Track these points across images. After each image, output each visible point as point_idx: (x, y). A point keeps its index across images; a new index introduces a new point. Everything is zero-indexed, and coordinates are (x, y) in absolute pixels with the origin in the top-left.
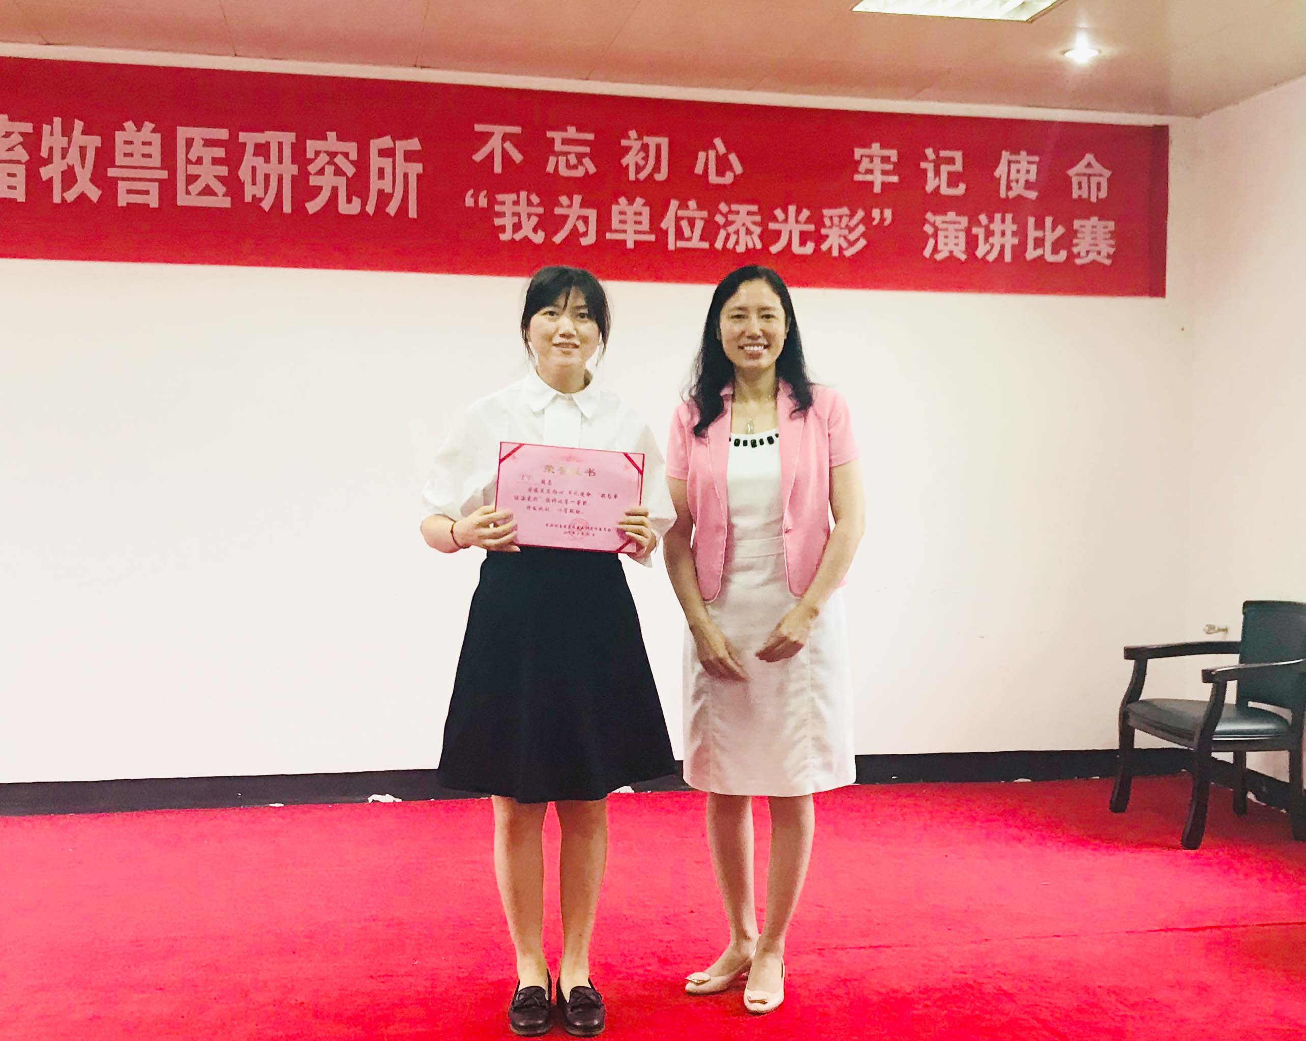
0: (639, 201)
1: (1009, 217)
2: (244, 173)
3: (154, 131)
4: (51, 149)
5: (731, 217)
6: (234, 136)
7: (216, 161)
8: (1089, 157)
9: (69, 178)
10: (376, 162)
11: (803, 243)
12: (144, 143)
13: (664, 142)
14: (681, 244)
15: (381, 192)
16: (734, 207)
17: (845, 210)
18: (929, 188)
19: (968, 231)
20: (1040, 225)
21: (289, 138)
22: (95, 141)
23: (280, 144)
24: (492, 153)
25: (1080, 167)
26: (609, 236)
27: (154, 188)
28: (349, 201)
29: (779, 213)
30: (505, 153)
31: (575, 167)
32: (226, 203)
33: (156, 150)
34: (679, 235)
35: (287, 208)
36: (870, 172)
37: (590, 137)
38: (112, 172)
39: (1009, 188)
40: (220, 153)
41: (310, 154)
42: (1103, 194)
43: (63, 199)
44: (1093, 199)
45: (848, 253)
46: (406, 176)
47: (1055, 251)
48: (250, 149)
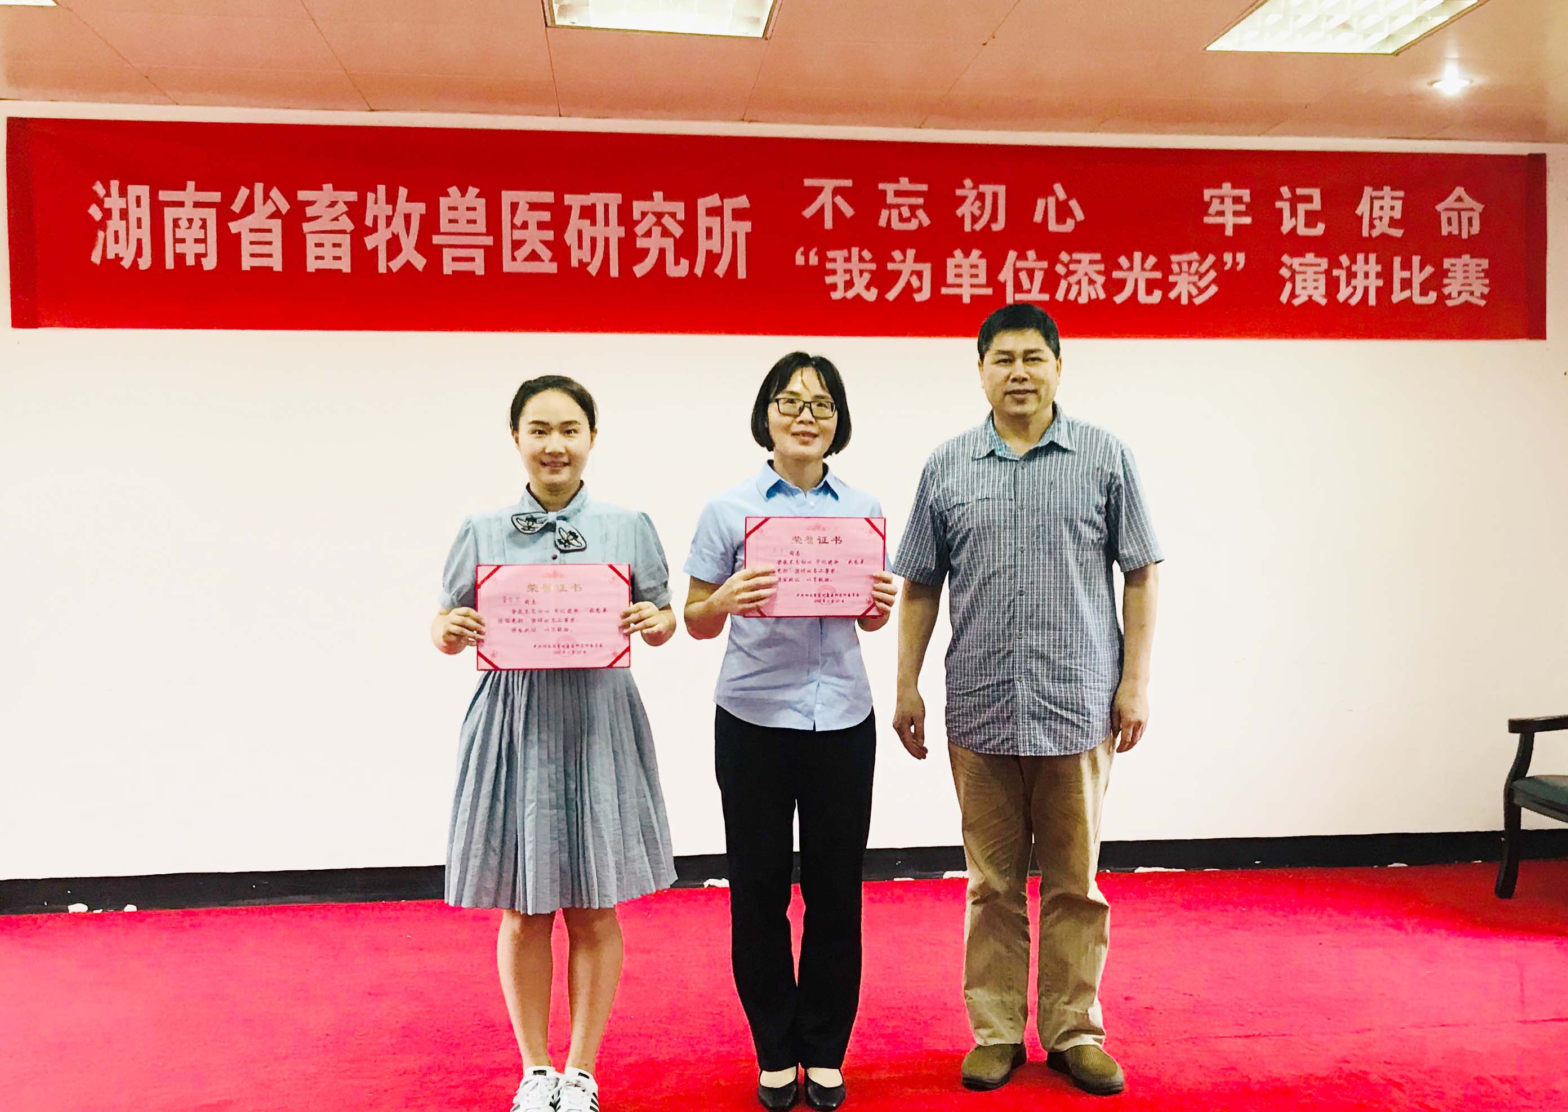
0: (976, 253)
1: (1372, 257)
2: (570, 237)
3: (478, 196)
4: (376, 218)
5: (1072, 267)
6: (559, 198)
7: (541, 226)
8: (1459, 191)
9: (394, 247)
10: (703, 221)
11: (1149, 292)
12: (469, 209)
13: (1001, 190)
14: (1019, 297)
15: (709, 253)
16: (1076, 256)
17: (1194, 256)
18: (1286, 228)
19: (1328, 272)
20: (1406, 266)
21: (614, 199)
22: (419, 208)
23: (606, 207)
24: (821, 210)
25: (1450, 201)
26: (944, 291)
27: (479, 255)
28: (677, 262)
29: (1123, 261)
30: (836, 208)
31: (908, 220)
32: (552, 268)
33: (480, 215)
34: (1018, 287)
35: (614, 272)
36: (1221, 213)
37: (924, 187)
38: (437, 240)
39: (1372, 226)
40: (546, 216)
41: (636, 215)
42: (1476, 229)
43: (389, 268)
44: (1465, 236)
45: (1198, 301)
46: (734, 235)
47: (1424, 293)
48: (575, 213)
